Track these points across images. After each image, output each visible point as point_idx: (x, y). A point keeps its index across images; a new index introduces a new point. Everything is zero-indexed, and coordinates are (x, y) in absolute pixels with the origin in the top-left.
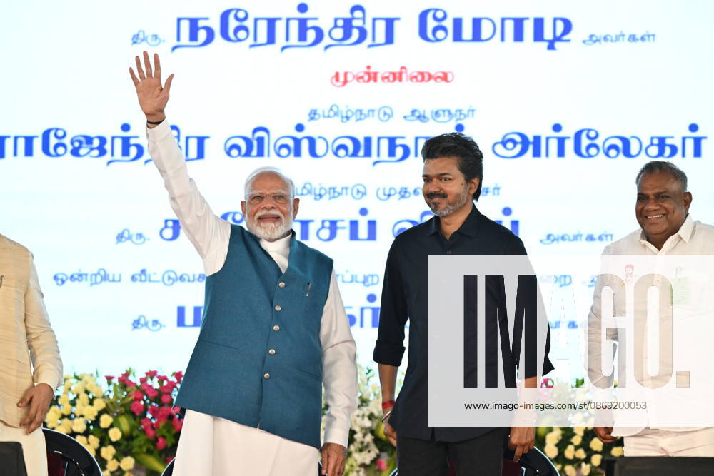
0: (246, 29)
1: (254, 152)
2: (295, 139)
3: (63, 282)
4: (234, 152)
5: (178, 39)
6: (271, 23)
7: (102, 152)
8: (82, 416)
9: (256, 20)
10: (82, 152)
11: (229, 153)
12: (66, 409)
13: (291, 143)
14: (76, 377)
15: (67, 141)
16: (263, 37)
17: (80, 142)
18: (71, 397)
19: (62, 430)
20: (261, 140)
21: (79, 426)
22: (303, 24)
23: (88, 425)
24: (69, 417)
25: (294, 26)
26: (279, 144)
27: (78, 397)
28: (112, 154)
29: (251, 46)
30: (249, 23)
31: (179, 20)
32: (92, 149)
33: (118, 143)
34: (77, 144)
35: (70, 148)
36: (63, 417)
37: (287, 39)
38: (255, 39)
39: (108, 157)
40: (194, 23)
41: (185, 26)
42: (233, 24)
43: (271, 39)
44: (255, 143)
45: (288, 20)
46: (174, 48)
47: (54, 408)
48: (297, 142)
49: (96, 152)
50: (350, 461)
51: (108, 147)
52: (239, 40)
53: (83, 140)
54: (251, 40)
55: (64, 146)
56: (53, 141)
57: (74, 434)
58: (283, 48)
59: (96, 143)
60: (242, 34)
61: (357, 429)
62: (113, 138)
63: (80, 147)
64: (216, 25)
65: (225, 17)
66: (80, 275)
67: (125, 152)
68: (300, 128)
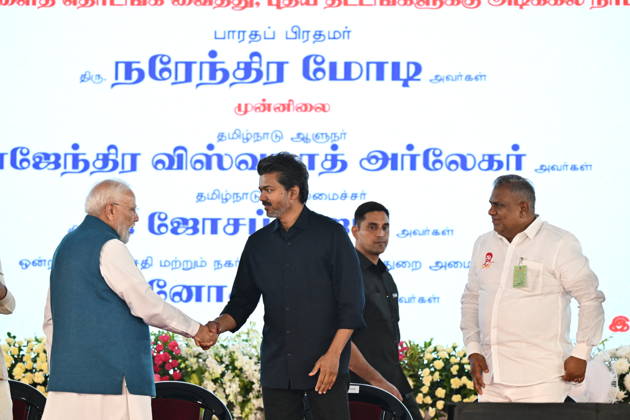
0: (169, 70)
1: (175, 166)
2: (206, 155)
3: (27, 266)
4: (160, 166)
5: (117, 78)
6: (189, 65)
7: (57, 166)
8: (41, 370)
9: (177, 63)
10: (42, 165)
11: (155, 167)
12: (29, 365)
13: (204, 159)
14: (37, 340)
15: (30, 157)
16: (182, 76)
17: (40, 158)
18: (33, 356)
19: (26, 381)
20: (180, 157)
21: (39, 378)
22: (213, 66)
23: (46, 377)
24: (31, 371)
25: (206, 68)
26: (195, 159)
27: (38, 355)
28: (65, 167)
29: (173, 84)
30: (171, 66)
31: (117, 63)
32: (49, 163)
33: (70, 159)
34: (37, 160)
35: (32, 162)
36: (27, 371)
37: (201, 78)
38: (176, 78)
39: (62, 169)
40: (128, 65)
41: (122, 67)
42: (159, 66)
43: (188, 78)
44: (176, 159)
45: (202, 63)
46: (113, 85)
47: (20, 364)
48: (209, 158)
49: (52, 166)
50: (250, 405)
51: (62, 161)
52: (164, 79)
53: (42, 156)
54: (172, 79)
55: (28, 161)
56: (19, 157)
57: (35, 384)
58: (198, 85)
59: (52, 159)
60: (166, 74)
61: (255, 381)
62: (66, 155)
63: (40, 162)
64: (145, 68)
65: (152, 61)
66: (40, 261)
67: (75, 166)
68: (210, 147)
